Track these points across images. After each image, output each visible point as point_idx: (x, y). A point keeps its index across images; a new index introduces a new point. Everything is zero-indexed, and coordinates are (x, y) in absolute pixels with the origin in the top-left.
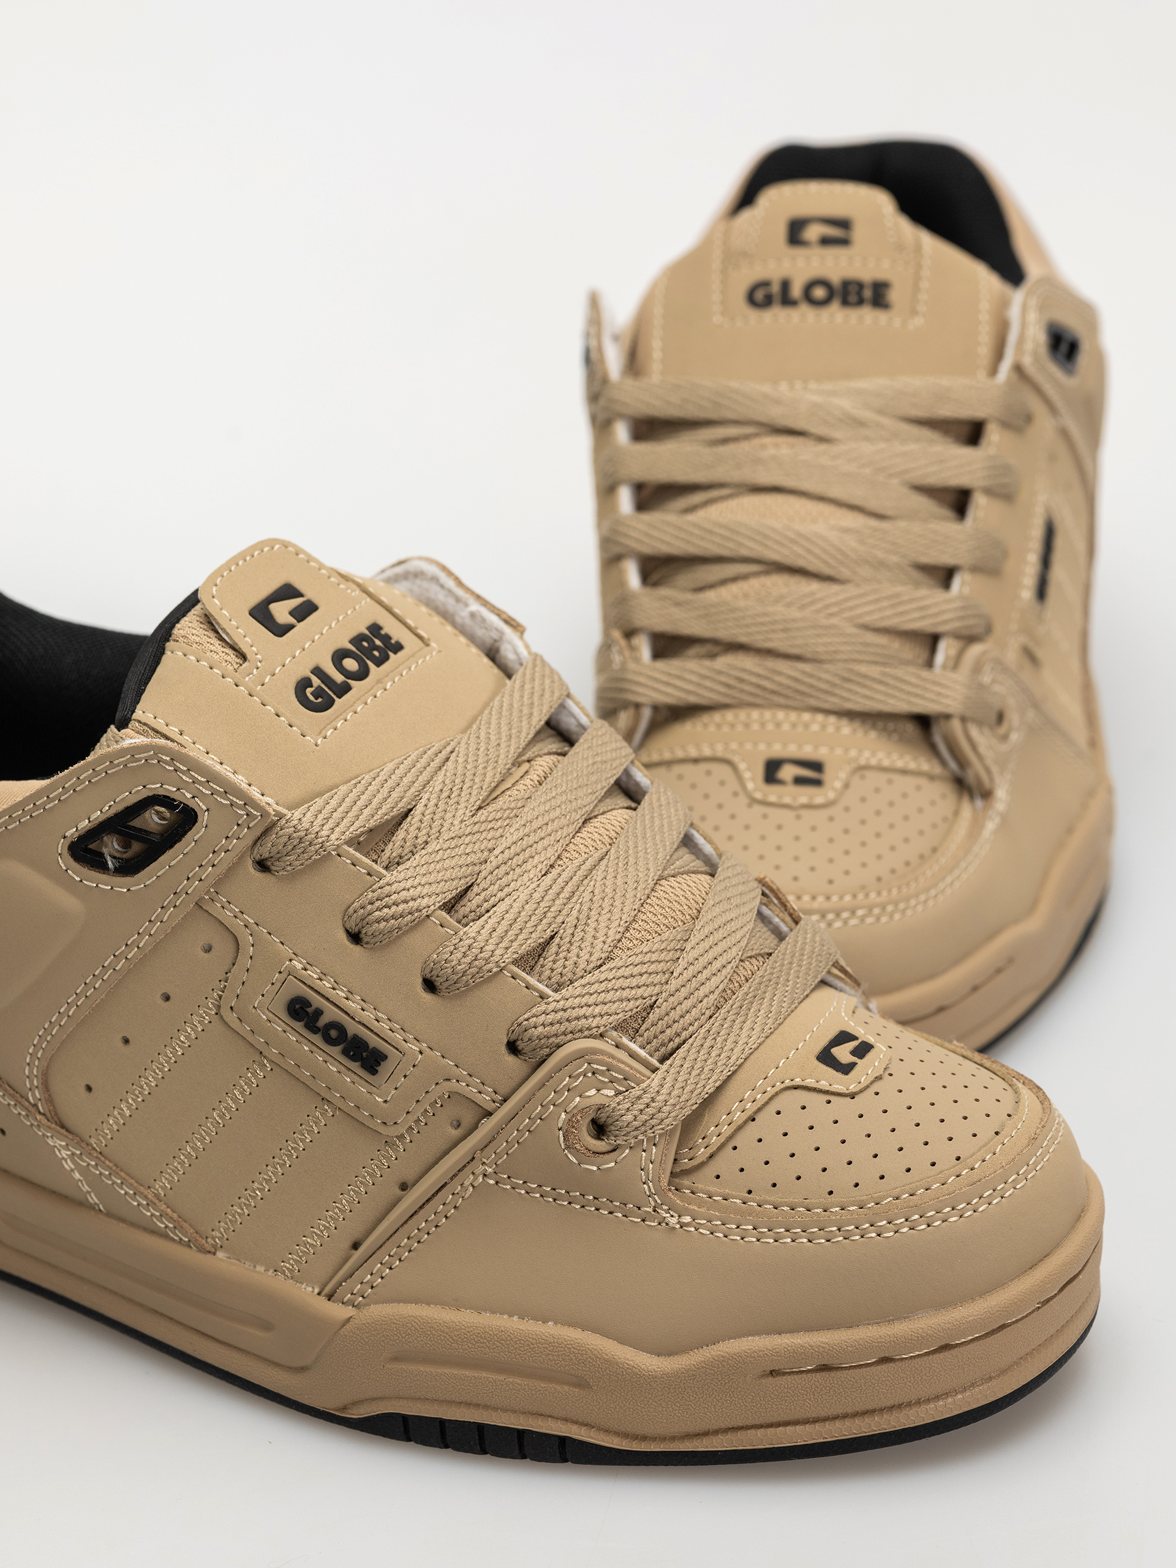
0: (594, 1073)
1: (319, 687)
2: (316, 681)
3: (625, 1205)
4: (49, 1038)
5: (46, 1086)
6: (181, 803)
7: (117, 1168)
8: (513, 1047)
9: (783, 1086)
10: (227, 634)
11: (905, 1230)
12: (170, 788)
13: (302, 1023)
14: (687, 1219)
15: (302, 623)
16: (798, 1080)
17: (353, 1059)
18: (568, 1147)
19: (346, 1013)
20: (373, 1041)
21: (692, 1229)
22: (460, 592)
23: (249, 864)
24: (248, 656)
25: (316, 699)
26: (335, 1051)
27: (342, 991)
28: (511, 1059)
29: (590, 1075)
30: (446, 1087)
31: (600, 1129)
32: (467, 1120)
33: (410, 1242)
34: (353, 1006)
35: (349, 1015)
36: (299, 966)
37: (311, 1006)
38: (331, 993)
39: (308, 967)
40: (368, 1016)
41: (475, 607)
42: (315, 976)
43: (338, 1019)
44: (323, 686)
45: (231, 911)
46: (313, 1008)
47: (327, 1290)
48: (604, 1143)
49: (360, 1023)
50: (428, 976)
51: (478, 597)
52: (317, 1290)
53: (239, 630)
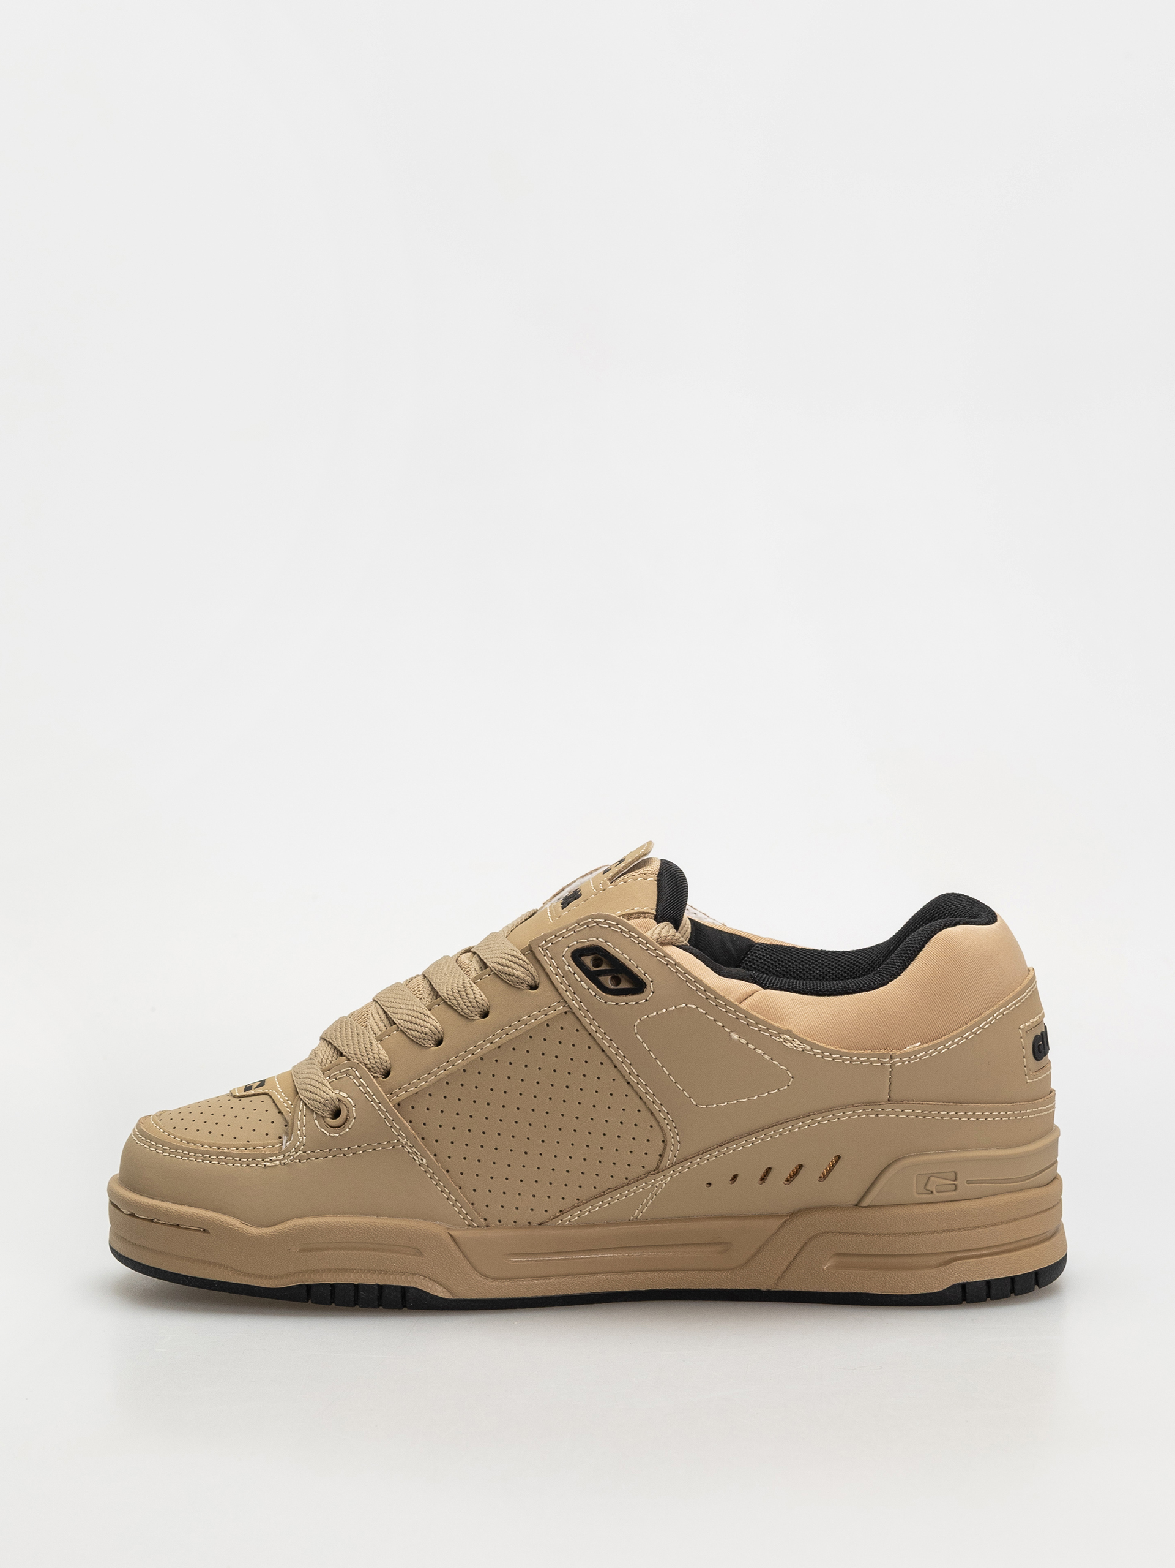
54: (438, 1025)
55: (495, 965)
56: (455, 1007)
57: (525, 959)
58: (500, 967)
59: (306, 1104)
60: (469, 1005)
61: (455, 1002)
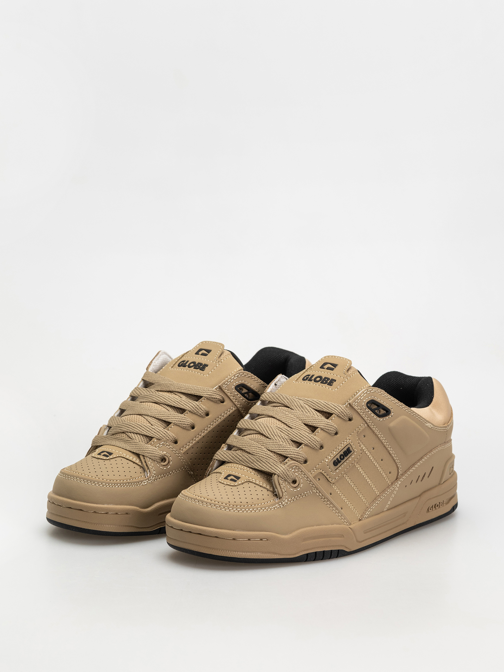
54: (192, 421)
55: (207, 395)
56: (196, 413)
57: (218, 392)
58: (210, 396)
59: (150, 458)
60: (202, 412)
61: (195, 411)
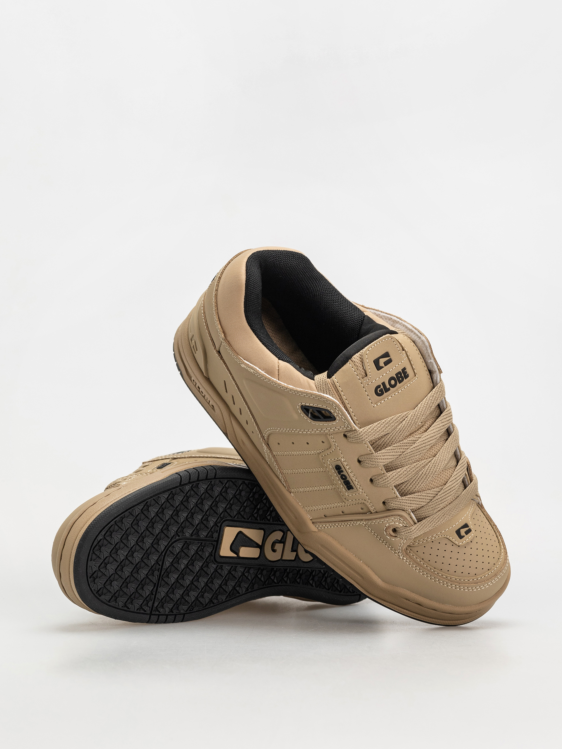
0: (400, 519)
1: (382, 388)
2: (382, 387)
3: (392, 548)
4: (275, 431)
5: (269, 436)
6: (333, 415)
7: (276, 461)
8: (384, 503)
9: (444, 537)
10: (365, 367)
11: (454, 588)
12: (332, 411)
13: (337, 471)
14: (405, 558)
15: (386, 367)
16: (448, 536)
17: (346, 485)
18: (385, 531)
19: (349, 475)
20: (352, 484)
21: (405, 561)
22: (431, 355)
23: (343, 434)
24: (368, 376)
25: (380, 392)
26: (342, 481)
27: (350, 471)
28: (382, 505)
29: (399, 519)
30: (364, 501)
31: (394, 530)
32: (365, 510)
33: (338, 525)
34: (351, 475)
35: (349, 476)
36: (343, 460)
37: (341, 469)
38: (347, 470)
39: (345, 461)
40: (354, 479)
41: (432, 361)
42: (345, 464)
43: (346, 475)
44: (383, 388)
45: (333, 440)
46: (341, 470)
47: (313, 521)
48: (394, 534)
49: (351, 479)
50: (372, 479)
51: (435, 359)
52: (311, 518)
53: (369, 367)
